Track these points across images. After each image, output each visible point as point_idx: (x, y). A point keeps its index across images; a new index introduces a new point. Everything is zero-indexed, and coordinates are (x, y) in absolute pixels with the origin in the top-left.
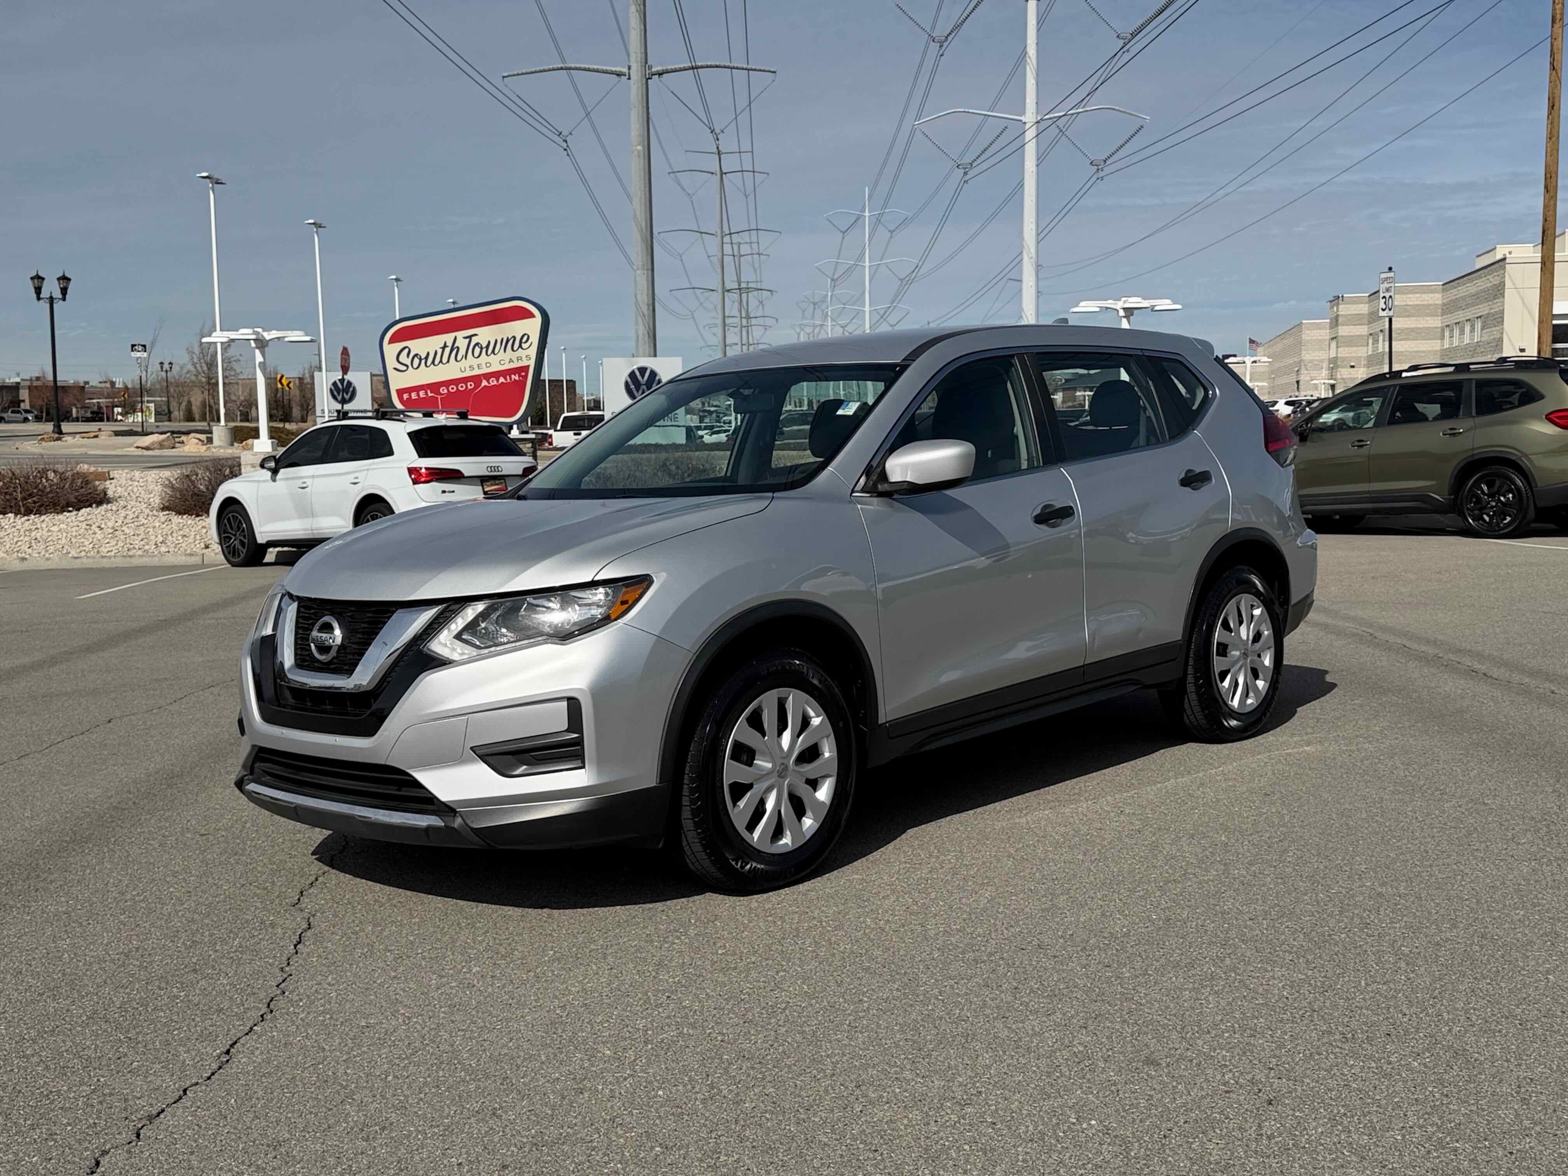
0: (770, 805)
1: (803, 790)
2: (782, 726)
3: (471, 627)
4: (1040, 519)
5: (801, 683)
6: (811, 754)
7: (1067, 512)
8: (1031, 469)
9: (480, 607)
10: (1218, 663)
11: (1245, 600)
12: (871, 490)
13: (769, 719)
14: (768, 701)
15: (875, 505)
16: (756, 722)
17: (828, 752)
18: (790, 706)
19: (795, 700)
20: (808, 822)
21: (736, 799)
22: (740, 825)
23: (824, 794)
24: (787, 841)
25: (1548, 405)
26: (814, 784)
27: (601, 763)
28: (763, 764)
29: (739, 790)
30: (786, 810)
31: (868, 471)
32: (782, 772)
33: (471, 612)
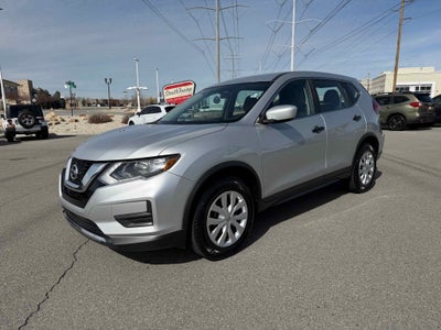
0: (224, 231)
1: (236, 224)
2: (229, 204)
3: (116, 172)
4: (314, 131)
5: (235, 189)
6: (239, 212)
7: (322, 128)
8: (312, 114)
9: (120, 164)
10: (360, 171)
11: (368, 153)
12: (261, 122)
13: (224, 202)
14: (223, 196)
15: (262, 127)
16: (219, 204)
17: (244, 210)
18: (231, 197)
19: (233, 195)
20: (237, 234)
21: (211, 230)
22: (213, 239)
23: (243, 224)
24: (229, 242)
25: (411, 101)
26: (239, 222)
27: (159, 223)
28: (221, 217)
29: (212, 227)
30: (230, 231)
31: (260, 116)
32: (228, 219)
33: (116, 166)
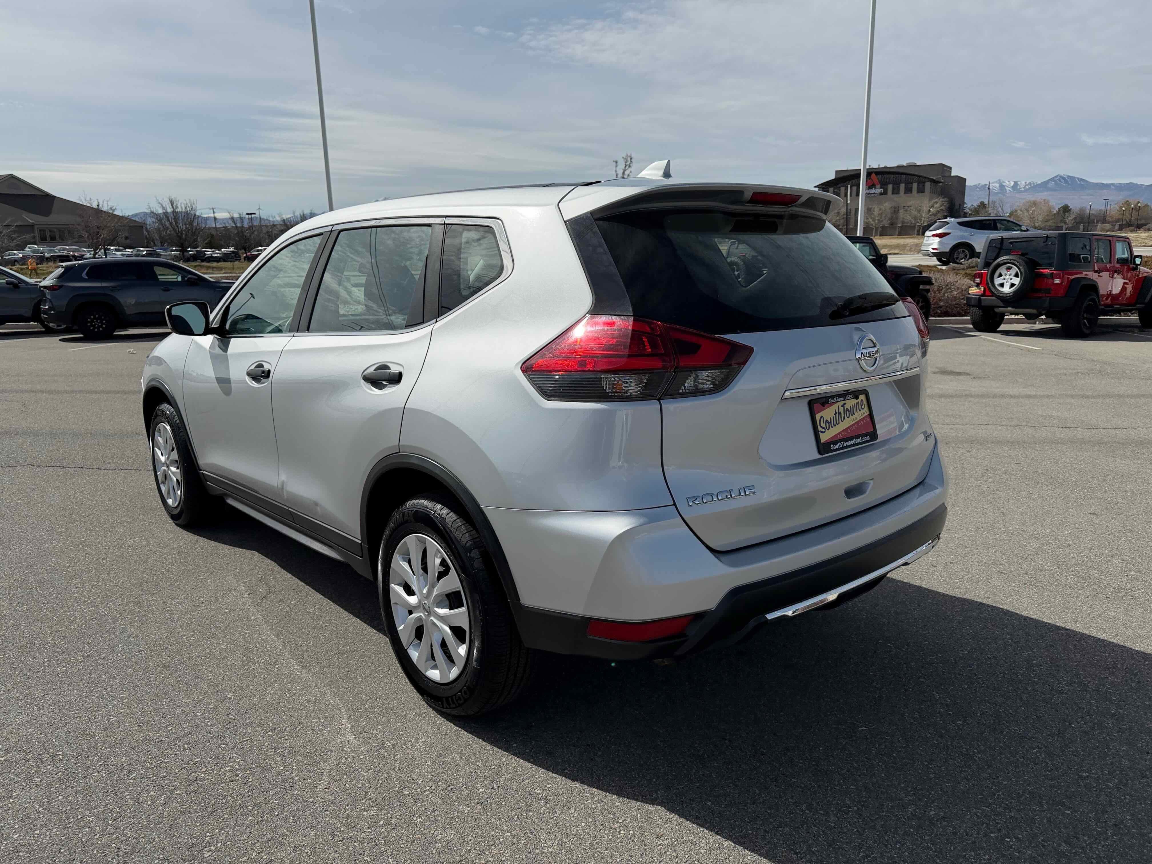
4: (251, 374)
7: (268, 376)
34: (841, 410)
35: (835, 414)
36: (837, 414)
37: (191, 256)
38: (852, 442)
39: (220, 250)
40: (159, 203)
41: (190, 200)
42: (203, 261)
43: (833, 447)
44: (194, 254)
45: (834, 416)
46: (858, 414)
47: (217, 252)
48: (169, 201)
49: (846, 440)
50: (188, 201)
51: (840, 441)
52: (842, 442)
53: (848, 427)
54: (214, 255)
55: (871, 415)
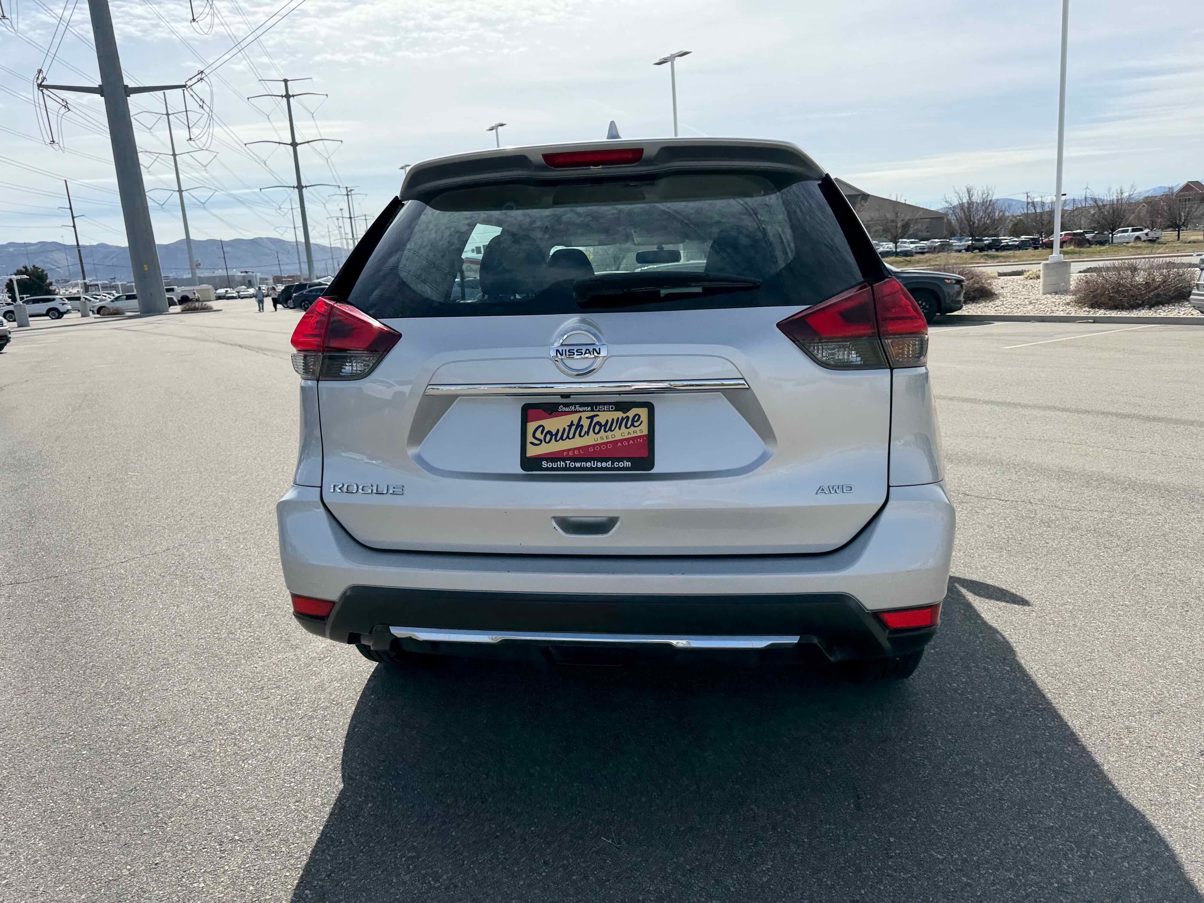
34: (585, 423)
35: (570, 426)
36: (573, 428)
37: (986, 245)
38: (588, 465)
39: (1018, 237)
40: (956, 192)
41: (987, 186)
42: (997, 250)
43: (544, 464)
44: (990, 243)
45: (567, 429)
46: (621, 431)
47: (1016, 239)
48: (966, 190)
49: (575, 459)
50: (985, 188)
51: (564, 459)
52: (568, 462)
53: (591, 446)
54: (1010, 243)
55: (651, 436)
